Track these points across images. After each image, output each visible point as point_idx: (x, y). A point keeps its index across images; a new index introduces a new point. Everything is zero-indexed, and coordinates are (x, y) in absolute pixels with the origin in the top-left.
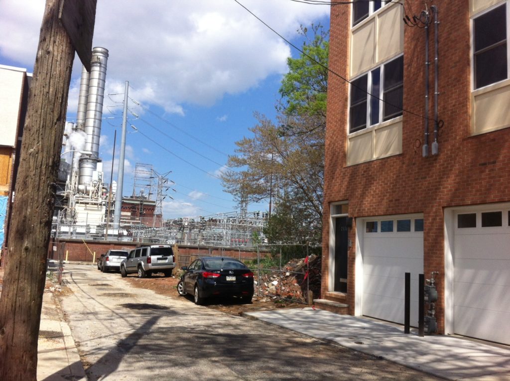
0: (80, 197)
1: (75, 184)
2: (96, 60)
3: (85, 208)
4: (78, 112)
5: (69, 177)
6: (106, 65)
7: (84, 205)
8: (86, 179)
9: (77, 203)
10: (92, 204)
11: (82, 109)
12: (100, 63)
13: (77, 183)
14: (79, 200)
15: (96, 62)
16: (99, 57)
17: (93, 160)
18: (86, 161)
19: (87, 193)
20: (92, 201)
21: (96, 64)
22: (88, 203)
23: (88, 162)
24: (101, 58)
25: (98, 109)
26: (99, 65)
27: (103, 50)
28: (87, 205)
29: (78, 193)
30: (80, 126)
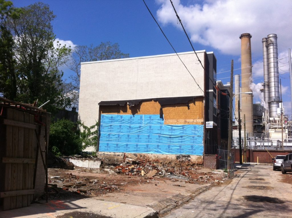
0: (271, 125)
1: (267, 117)
2: (270, 42)
3: (275, 131)
4: (264, 75)
5: (263, 113)
6: (276, 44)
7: (274, 129)
8: (274, 114)
9: (270, 128)
10: (279, 128)
11: (266, 73)
12: (273, 43)
13: (268, 117)
14: (270, 126)
15: (270, 44)
16: (271, 40)
17: (276, 102)
18: (272, 103)
19: (275, 122)
20: (279, 127)
21: (270, 45)
22: (276, 128)
23: (273, 103)
24: (273, 40)
25: (276, 71)
26: (272, 44)
27: (273, 35)
28: (276, 129)
29: (270, 122)
30: (266, 83)
